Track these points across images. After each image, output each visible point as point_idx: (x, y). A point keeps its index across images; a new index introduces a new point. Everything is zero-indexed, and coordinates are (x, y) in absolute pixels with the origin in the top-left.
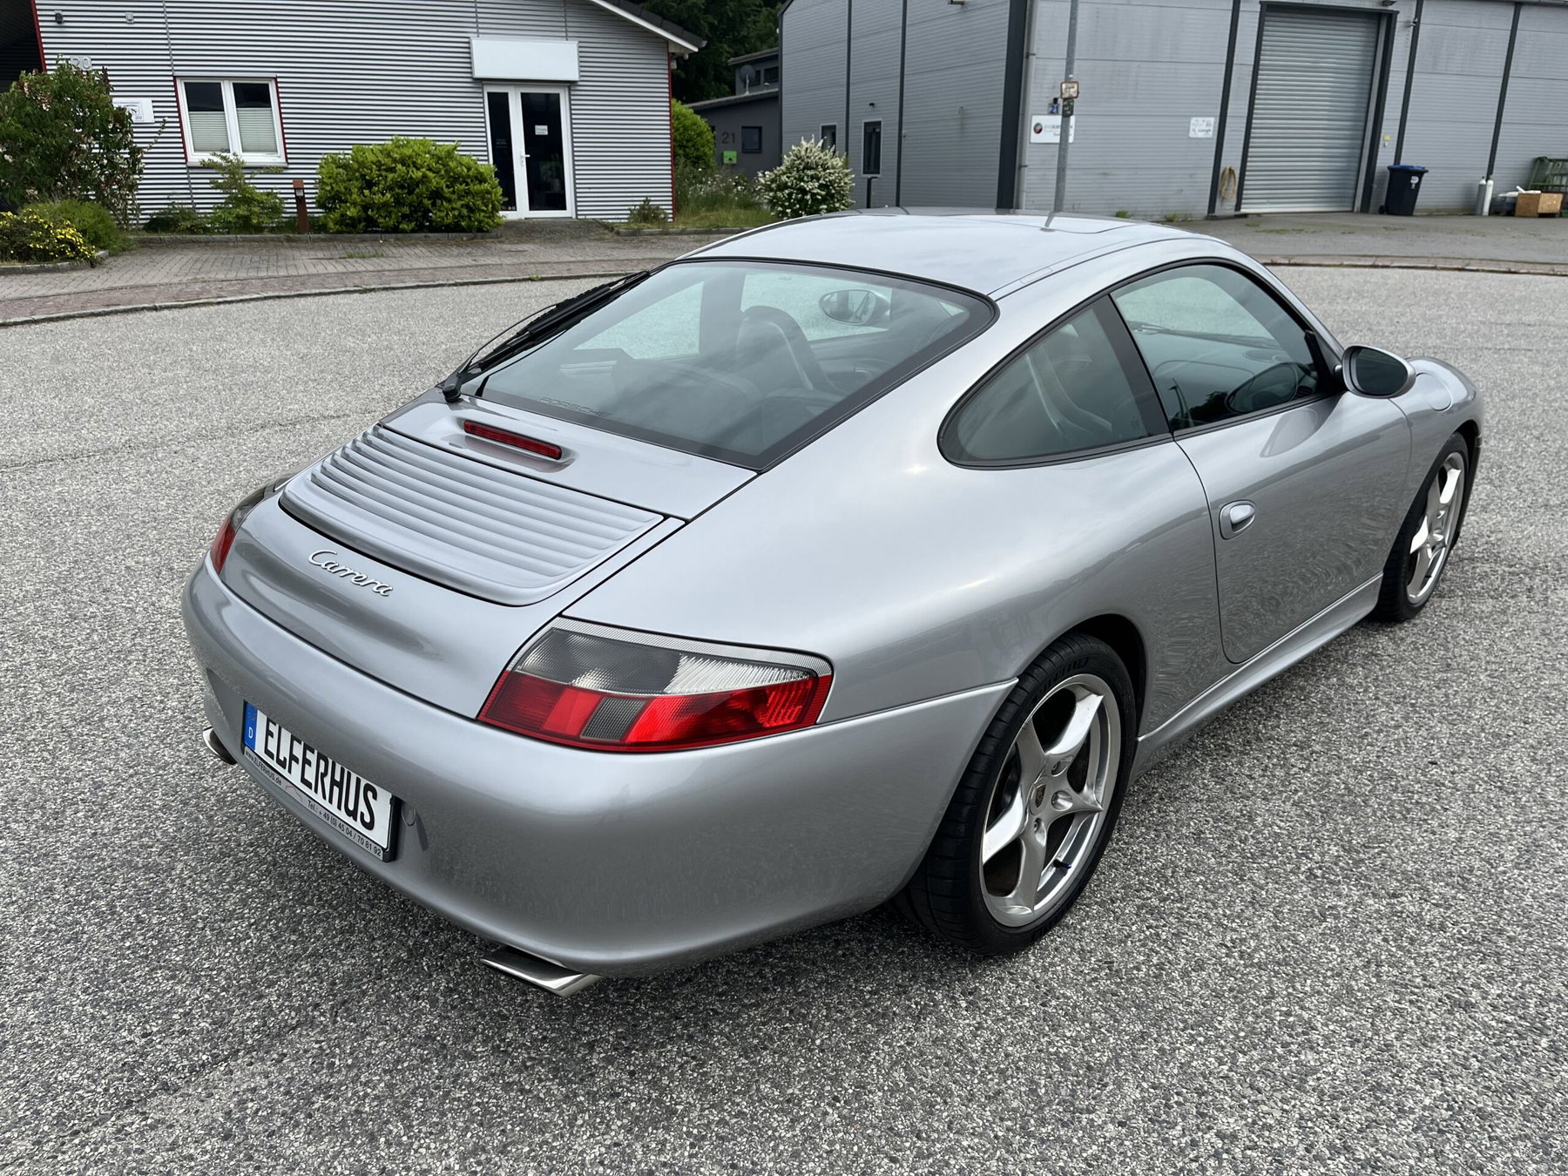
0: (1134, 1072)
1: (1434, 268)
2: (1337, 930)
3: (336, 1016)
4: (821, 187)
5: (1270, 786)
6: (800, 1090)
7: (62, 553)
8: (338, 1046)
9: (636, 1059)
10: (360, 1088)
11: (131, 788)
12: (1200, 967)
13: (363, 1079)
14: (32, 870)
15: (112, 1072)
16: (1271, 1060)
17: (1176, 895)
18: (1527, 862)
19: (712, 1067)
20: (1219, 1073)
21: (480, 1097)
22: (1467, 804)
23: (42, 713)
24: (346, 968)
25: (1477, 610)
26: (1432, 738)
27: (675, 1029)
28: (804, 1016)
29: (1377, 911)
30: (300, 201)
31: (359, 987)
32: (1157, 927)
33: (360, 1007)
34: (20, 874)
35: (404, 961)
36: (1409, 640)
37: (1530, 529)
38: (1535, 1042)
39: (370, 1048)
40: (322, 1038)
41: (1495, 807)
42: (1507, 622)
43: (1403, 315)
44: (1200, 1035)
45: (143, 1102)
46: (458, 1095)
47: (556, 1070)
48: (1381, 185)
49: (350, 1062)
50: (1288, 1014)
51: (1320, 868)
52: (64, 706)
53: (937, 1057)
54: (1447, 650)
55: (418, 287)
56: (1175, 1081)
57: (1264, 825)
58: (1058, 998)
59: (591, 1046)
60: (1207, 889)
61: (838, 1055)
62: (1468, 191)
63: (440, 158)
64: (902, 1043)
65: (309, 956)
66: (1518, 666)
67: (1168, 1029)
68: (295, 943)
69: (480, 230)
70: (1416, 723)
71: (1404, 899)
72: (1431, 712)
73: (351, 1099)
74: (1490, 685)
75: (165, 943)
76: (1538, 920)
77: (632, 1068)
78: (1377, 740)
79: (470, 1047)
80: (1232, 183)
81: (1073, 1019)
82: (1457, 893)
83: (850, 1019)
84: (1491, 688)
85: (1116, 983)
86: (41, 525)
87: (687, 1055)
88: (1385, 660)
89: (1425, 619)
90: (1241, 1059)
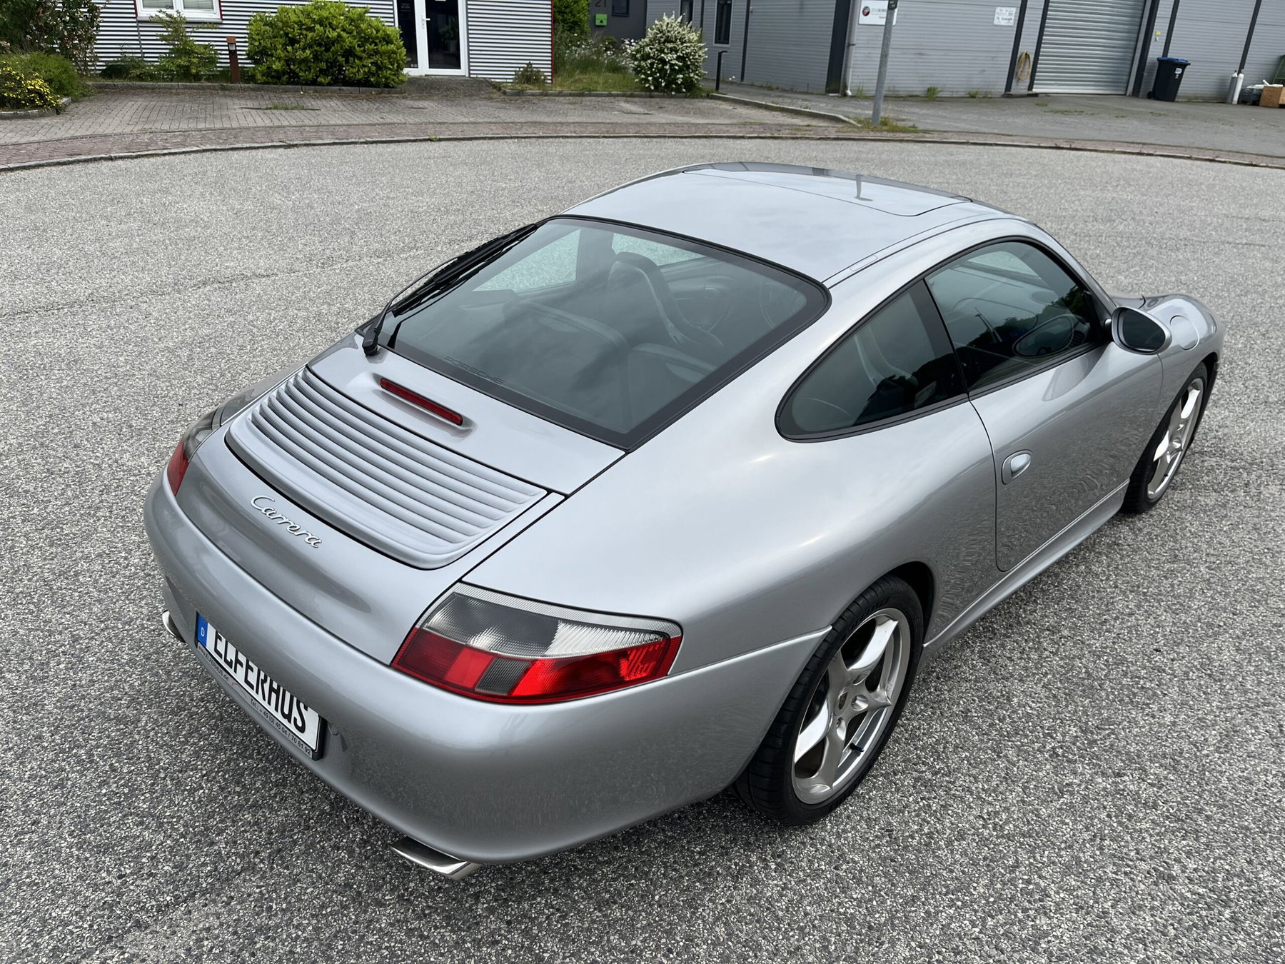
0: (905, 932)
2: (1071, 806)
3: (273, 863)
4: (678, 58)
5: (1026, 668)
6: (641, 941)
7: (39, 407)
8: (275, 891)
9: (512, 910)
10: (293, 931)
11: (102, 642)
12: (961, 837)
13: (295, 923)
14: (24, 718)
15: (95, 909)
16: (1012, 924)
17: (946, 769)
18: (1226, 746)
19: (572, 919)
20: (971, 934)
21: (388, 942)
22: (1182, 691)
23: (28, 566)
24: (280, 819)
25: (1203, 503)
26: (1158, 626)
27: (543, 883)
28: (647, 874)
29: (1105, 789)
30: (233, 54)
31: (291, 837)
32: (929, 799)
33: (292, 855)
34: (15, 722)
35: (328, 814)
36: (1145, 531)
37: (1251, 424)
38: (1220, 913)
39: (300, 894)
40: (262, 884)
41: (1204, 693)
42: (1226, 516)
43: (1161, 205)
44: (958, 899)
45: (120, 937)
46: (370, 940)
47: (448, 918)
48: (1150, 73)
49: (284, 906)
50: (1028, 882)
51: (1061, 747)
52: (45, 559)
53: (751, 915)
54: (1176, 541)
56: (937, 942)
57: (1019, 706)
58: (848, 863)
59: (476, 896)
60: (970, 764)
61: (672, 911)
62: (1222, 81)
63: (352, 20)
64: (724, 900)
65: (251, 807)
66: (1232, 559)
67: (933, 894)
68: (239, 794)
69: (387, 86)
70: (1146, 611)
71: (1126, 778)
72: (1159, 601)
73: (285, 940)
74: (1208, 576)
75: (134, 791)
76: (1230, 801)
77: (509, 918)
78: (1113, 626)
79: (380, 895)
80: (1027, 66)
81: (859, 882)
82: (1169, 773)
83: (683, 877)
84: (1209, 580)
85: (894, 850)
86: (21, 378)
87: (552, 907)
88: (1125, 550)
89: (1160, 511)
90: (990, 922)
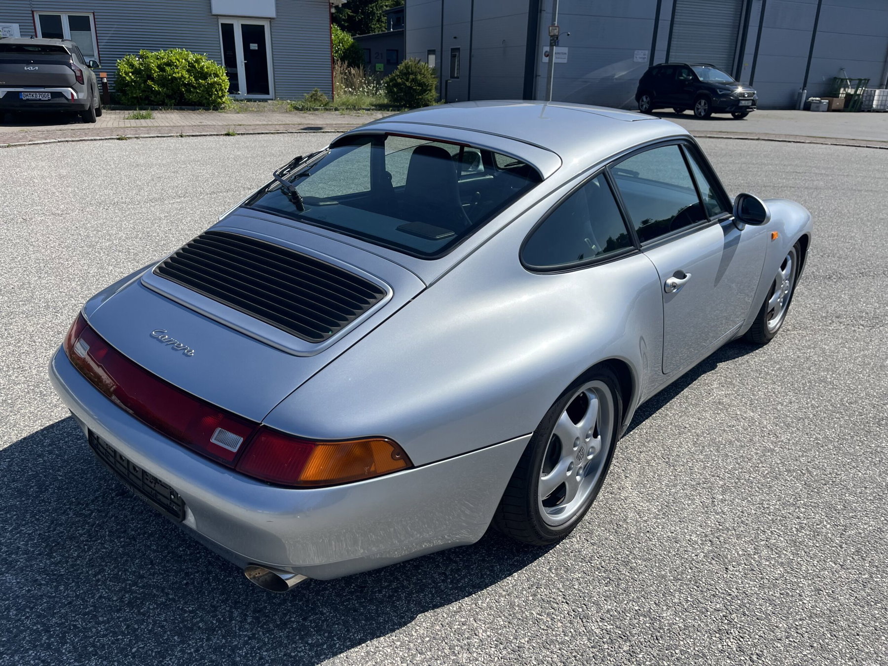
1: (758, 139)
30: (105, 85)
55: (158, 137)
62: (792, 96)
